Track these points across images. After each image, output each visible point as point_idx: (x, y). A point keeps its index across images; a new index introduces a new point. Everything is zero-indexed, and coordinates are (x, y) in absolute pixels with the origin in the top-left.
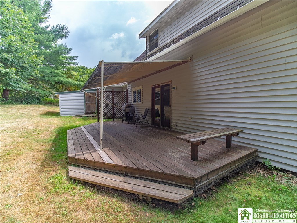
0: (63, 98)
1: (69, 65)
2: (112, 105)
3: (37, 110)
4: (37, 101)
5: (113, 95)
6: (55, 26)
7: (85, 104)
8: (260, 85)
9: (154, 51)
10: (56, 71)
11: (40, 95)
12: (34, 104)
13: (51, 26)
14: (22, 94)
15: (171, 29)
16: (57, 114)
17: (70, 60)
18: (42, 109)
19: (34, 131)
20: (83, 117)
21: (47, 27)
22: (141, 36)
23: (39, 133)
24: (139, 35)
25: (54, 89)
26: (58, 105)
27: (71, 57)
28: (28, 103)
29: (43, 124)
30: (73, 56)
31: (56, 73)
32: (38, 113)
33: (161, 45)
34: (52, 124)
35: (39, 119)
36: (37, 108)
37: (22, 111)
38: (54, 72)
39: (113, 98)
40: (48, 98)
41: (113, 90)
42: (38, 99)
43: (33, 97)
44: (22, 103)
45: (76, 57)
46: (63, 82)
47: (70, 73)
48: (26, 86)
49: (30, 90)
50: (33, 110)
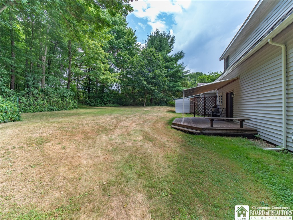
0: (177, 102)
1: (185, 77)
2: (204, 106)
3: (165, 109)
4: (165, 104)
5: (205, 99)
6: (176, 53)
7: (190, 105)
8: (258, 95)
9: (227, 69)
10: (176, 84)
11: (167, 100)
12: (164, 106)
13: (174, 54)
14: (159, 100)
15: (233, 57)
16: (174, 112)
17: (185, 73)
18: (168, 109)
19: (164, 117)
20: (188, 114)
21: (172, 56)
22: (221, 59)
23: (165, 118)
24: (220, 59)
25: (175, 95)
26: (175, 106)
27: (186, 71)
28: (161, 105)
29: (167, 115)
30: (187, 70)
31: (176, 85)
32: (165, 110)
33: (230, 66)
34: (170, 116)
35: (165, 113)
36: (165, 108)
37: (159, 109)
38: (175, 85)
39: (205, 101)
40: (171, 101)
41: (205, 96)
42: (166, 102)
43: (163, 102)
44: (158, 105)
45: (189, 71)
46: (180, 90)
47: (185, 83)
48: (161, 95)
49: (162, 97)
50: (163, 109)
